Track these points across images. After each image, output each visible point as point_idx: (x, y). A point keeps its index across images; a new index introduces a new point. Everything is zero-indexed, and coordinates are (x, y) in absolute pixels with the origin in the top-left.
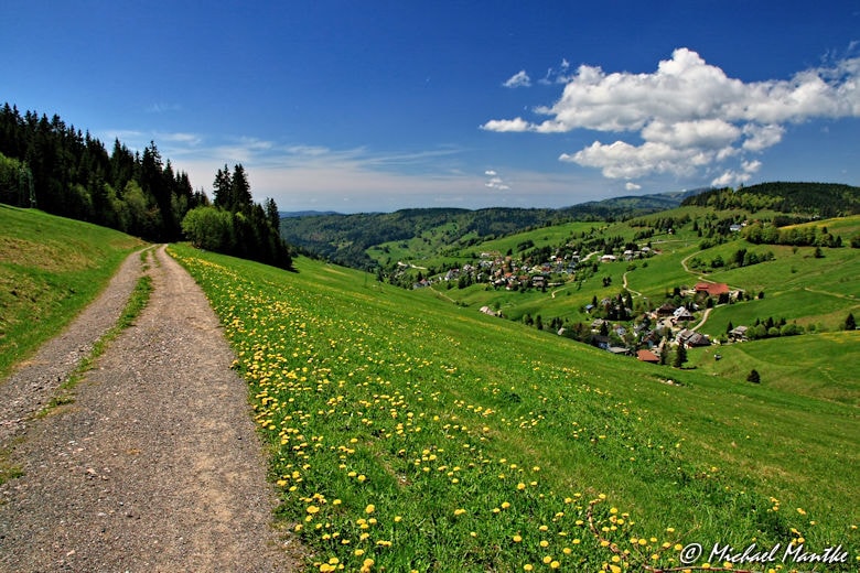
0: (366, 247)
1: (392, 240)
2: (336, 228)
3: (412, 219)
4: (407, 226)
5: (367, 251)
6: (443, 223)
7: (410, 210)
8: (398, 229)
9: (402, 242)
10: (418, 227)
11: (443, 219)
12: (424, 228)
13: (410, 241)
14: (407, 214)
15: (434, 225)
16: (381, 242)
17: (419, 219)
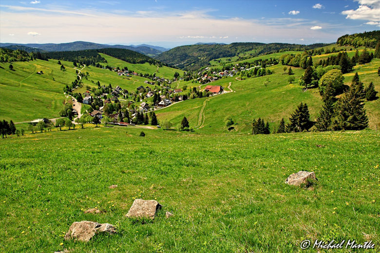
0: (211, 60)
1: (224, 57)
2: (204, 50)
3: (236, 47)
4: (233, 51)
5: (210, 62)
6: (250, 50)
7: (237, 43)
8: (228, 52)
9: (229, 58)
10: (238, 51)
11: (251, 47)
12: (241, 52)
13: (233, 58)
14: (235, 45)
15: (246, 51)
16: (218, 58)
17: (239, 47)
